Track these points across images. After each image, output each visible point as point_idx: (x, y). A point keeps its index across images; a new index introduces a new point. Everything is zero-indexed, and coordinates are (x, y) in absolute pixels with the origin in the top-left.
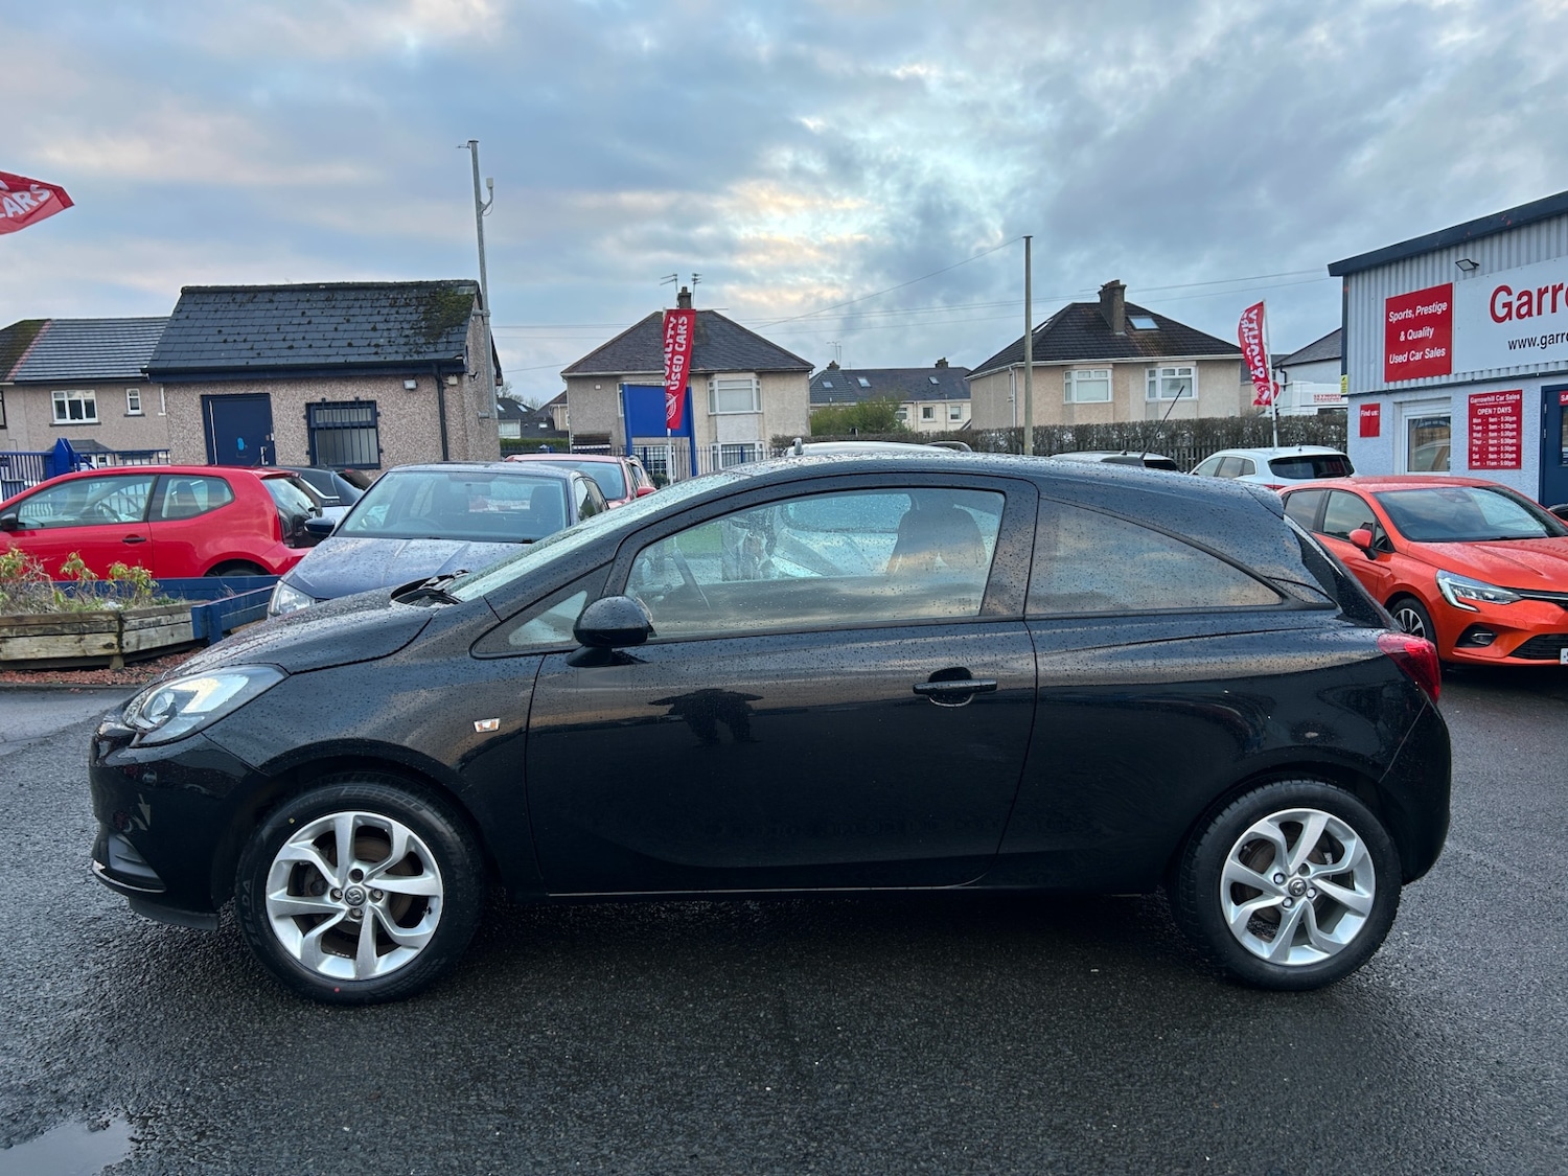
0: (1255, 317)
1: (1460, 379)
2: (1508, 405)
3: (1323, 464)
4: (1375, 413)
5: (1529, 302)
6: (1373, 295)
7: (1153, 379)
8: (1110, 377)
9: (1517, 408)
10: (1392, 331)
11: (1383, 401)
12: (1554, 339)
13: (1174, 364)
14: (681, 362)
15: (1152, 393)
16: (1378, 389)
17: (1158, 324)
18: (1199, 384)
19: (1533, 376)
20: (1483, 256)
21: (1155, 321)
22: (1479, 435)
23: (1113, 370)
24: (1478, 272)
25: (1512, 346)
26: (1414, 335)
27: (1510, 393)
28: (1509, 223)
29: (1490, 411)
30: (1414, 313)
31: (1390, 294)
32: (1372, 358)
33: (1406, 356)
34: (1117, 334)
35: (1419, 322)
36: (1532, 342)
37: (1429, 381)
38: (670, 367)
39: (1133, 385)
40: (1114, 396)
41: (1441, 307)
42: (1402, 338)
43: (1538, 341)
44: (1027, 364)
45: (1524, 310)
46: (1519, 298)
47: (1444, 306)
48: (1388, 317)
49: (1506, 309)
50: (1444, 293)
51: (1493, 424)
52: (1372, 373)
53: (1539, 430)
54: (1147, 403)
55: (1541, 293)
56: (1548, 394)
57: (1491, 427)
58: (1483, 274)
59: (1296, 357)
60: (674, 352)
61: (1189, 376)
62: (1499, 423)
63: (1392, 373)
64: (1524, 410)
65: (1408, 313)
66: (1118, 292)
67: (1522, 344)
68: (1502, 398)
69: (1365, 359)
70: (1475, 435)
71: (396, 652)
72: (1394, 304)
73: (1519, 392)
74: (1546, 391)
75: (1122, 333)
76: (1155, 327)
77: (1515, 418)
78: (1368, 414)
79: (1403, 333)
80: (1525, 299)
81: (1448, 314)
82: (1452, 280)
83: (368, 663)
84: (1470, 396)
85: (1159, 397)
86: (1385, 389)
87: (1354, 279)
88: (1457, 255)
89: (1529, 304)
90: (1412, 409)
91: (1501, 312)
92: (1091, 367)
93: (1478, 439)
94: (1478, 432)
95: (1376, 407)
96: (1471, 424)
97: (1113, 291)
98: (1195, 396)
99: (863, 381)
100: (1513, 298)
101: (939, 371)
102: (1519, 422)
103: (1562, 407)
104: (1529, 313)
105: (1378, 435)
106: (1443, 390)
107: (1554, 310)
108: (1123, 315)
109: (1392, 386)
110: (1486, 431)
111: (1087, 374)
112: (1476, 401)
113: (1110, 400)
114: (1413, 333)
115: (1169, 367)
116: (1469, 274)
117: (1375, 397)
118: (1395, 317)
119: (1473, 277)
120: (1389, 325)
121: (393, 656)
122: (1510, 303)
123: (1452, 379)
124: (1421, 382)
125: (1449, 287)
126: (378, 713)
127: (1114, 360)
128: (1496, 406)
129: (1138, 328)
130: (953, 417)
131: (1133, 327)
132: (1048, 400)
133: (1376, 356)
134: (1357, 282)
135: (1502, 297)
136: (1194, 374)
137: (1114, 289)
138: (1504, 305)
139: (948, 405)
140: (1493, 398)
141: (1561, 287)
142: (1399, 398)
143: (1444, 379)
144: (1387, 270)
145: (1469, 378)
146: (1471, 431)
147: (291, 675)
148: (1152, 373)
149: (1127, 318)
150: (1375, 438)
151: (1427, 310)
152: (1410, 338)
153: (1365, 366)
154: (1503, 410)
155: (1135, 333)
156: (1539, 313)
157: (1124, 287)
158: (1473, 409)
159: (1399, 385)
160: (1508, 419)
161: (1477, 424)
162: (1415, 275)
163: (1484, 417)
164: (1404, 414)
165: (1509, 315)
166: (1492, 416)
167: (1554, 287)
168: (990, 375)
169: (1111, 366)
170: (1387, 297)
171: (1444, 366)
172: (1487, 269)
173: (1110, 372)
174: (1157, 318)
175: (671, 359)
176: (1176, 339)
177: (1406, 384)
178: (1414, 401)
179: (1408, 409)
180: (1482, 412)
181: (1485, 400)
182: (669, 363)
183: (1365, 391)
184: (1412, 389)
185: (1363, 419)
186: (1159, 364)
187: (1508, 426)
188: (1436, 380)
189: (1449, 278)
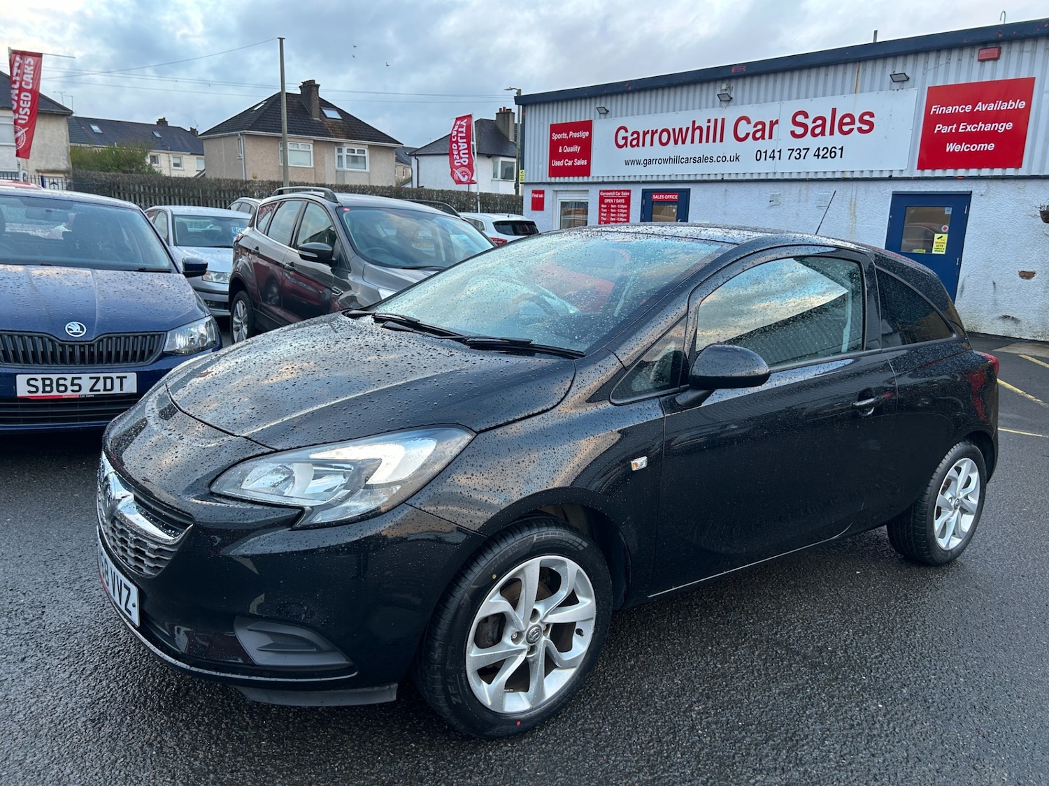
0: (465, 124)
1: (595, 180)
2: (622, 198)
3: (518, 227)
4: (541, 196)
5: (638, 138)
6: (541, 121)
7: (340, 154)
8: (311, 150)
9: (627, 201)
10: (554, 145)
11: (546, 189)
12: (651, 162)
13: (354, 145)
14: (30, 99)
15: (340, 164)
16: (544, 181)
17: (341, 116)
18: (370, 162)
19: (638, 183)
20: (611, 106)
21: (339, 113)
22: (605, 215)
23: (314, 145)
24: (608, 116)
25: (627, 163)
26: (567, 150)
27: (624, 191)
28: (630, 88)
29: (612, 201)
30: (568, 135)
31: (553, 121)
32: (541, 160)
33: (562, 162)
34: (315, 119)
35: (571, 142)
36: (638, 162)
37: (576, 179)
38: (18, 102)
39: (327, 158)
40: (314, 163)
41: (584, 135)
42: (560, 151)
43: (642, 162)
44: (284, 135)
45: (635, 142)
46: (632, 135)
47: (587, 134)
48: (551, 136)
49: (624, 141)
50: (587, 126)
51: (613, 208)
52: (540, 171)
53: (640, 215)
54: (337, 171)
55: (645, 133)
56: (646, 194)
57: (612, 210)
58: (611, 117)
59: (424, 150)
60: (21, 89)
61: (363, 155)
62: (616, 208)
63: (554, 172)
64: (632, 202)
65: (564, 136)
66: (314, 89)
67: (633, 163)
68: (619, 194)
69: (536, 161)
70: (602, 214)
71: (559, 403)
72: (555, 129)
73: (629, 191)
74: (645, 192)
75: (318, 119)
76: (339, 117)
77: (626, 206)
78: (537, 196)
79: (560, 147)
80: (635, 136)
81: (589, 139)
82: (592, 119)
83: (540, 416)
84: (600, 191)
85: (345, 168)
86: (549, 181)
87: (529, 108)
88: (596, 103)
89: (637, 139)
90: (564, 195)
91: (621, 142)
92: (298, 141)
93: (604, 217)
94: (604, 213)
95: (542, 192)
96: (600, 208)
97: (310, 87)
98: (368, 170)
99: (95, 128)
100: (628, 135)
101: (160, 127)
102: (628, 209)
103: (653, 202)
104: (638, 145)
105: (543, 210)
106: (583, 185)
107: (652, 145)
108: (318, 106)
109: (553, 180)
110: (609, 212)
111: (296, 146)
112: (604, 194)
113: (312, 166)
114: (567, 148)
115: (350, 146)
116: (602, 116)
117: (541, 186)
118: (556, 137)
119: (605, 118)
120: (552, 141)
121: (558, 407)
122: (627, 137)
123: (590, 180)
124: (571, 179)
125: (590, 122)
126: (565, 462)
127: (315, 138)
128: (616, 198)
129: (328, 116)
130: (176, 165)
131: (325, 116)
132: (268, 161)
133: (543, 159)
134: (531, 111)
135: (622, 133)
136: (367, 154)
137: (312, 86)
138: (623, 138)
139: (171, 155)
140: (614, 193)
141: (657, 131)
142: (557, 188)
143: (585, 179)
144: (551, 106)
145: (600, 180)
146: (600, 211)
147: (478, 433)
148: (340, 150)
149: (320, 108)
150: (541, 212)
151: (576, 135)
152: (565, 151)
153: (536, 165)
154: (619, 201)
155: (327, 120)
156: (643, 145)
157: (318, 86)
158: (602, 200)
159: (557, 180)
160: (622, 206)
161: (604, 208)
162: (569, 112)
163: (608, 204)
164: (558, 198)
165: (626, 144)
166: (613, 204)
167: (652, 131)
168: (220, 137)
169: (312, 142)
170: (551, 123)
171: (585, 171)
172: (613, 115)
173: (311, 146)
174: (340, 111)
175: (19, 95)
176: (353, 128)
177: (562, 180)
178: (565, 191)
179: (561, 195)
180: (607, 201)
181: (609, 194)
182: (16, 98)
183: (535, 181)
184: (566, 183)
185: (533, 199)
186: (345, 145)
187: (622, 211)
188: (581, 179)
189: (590, 118)
